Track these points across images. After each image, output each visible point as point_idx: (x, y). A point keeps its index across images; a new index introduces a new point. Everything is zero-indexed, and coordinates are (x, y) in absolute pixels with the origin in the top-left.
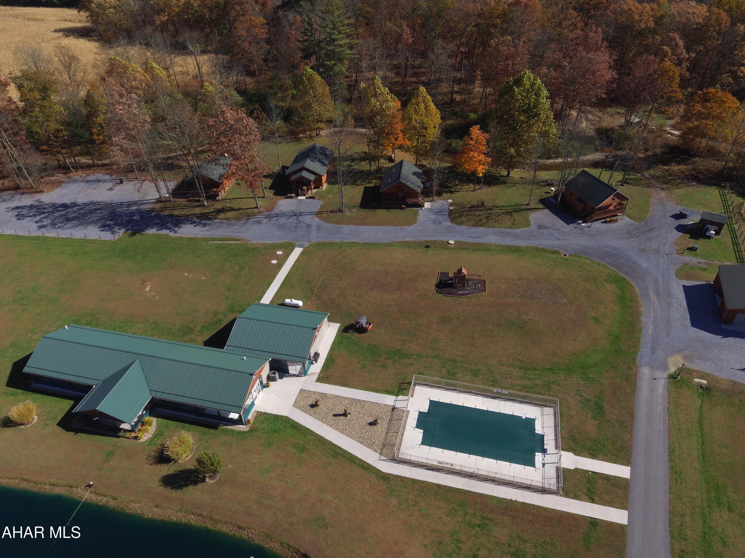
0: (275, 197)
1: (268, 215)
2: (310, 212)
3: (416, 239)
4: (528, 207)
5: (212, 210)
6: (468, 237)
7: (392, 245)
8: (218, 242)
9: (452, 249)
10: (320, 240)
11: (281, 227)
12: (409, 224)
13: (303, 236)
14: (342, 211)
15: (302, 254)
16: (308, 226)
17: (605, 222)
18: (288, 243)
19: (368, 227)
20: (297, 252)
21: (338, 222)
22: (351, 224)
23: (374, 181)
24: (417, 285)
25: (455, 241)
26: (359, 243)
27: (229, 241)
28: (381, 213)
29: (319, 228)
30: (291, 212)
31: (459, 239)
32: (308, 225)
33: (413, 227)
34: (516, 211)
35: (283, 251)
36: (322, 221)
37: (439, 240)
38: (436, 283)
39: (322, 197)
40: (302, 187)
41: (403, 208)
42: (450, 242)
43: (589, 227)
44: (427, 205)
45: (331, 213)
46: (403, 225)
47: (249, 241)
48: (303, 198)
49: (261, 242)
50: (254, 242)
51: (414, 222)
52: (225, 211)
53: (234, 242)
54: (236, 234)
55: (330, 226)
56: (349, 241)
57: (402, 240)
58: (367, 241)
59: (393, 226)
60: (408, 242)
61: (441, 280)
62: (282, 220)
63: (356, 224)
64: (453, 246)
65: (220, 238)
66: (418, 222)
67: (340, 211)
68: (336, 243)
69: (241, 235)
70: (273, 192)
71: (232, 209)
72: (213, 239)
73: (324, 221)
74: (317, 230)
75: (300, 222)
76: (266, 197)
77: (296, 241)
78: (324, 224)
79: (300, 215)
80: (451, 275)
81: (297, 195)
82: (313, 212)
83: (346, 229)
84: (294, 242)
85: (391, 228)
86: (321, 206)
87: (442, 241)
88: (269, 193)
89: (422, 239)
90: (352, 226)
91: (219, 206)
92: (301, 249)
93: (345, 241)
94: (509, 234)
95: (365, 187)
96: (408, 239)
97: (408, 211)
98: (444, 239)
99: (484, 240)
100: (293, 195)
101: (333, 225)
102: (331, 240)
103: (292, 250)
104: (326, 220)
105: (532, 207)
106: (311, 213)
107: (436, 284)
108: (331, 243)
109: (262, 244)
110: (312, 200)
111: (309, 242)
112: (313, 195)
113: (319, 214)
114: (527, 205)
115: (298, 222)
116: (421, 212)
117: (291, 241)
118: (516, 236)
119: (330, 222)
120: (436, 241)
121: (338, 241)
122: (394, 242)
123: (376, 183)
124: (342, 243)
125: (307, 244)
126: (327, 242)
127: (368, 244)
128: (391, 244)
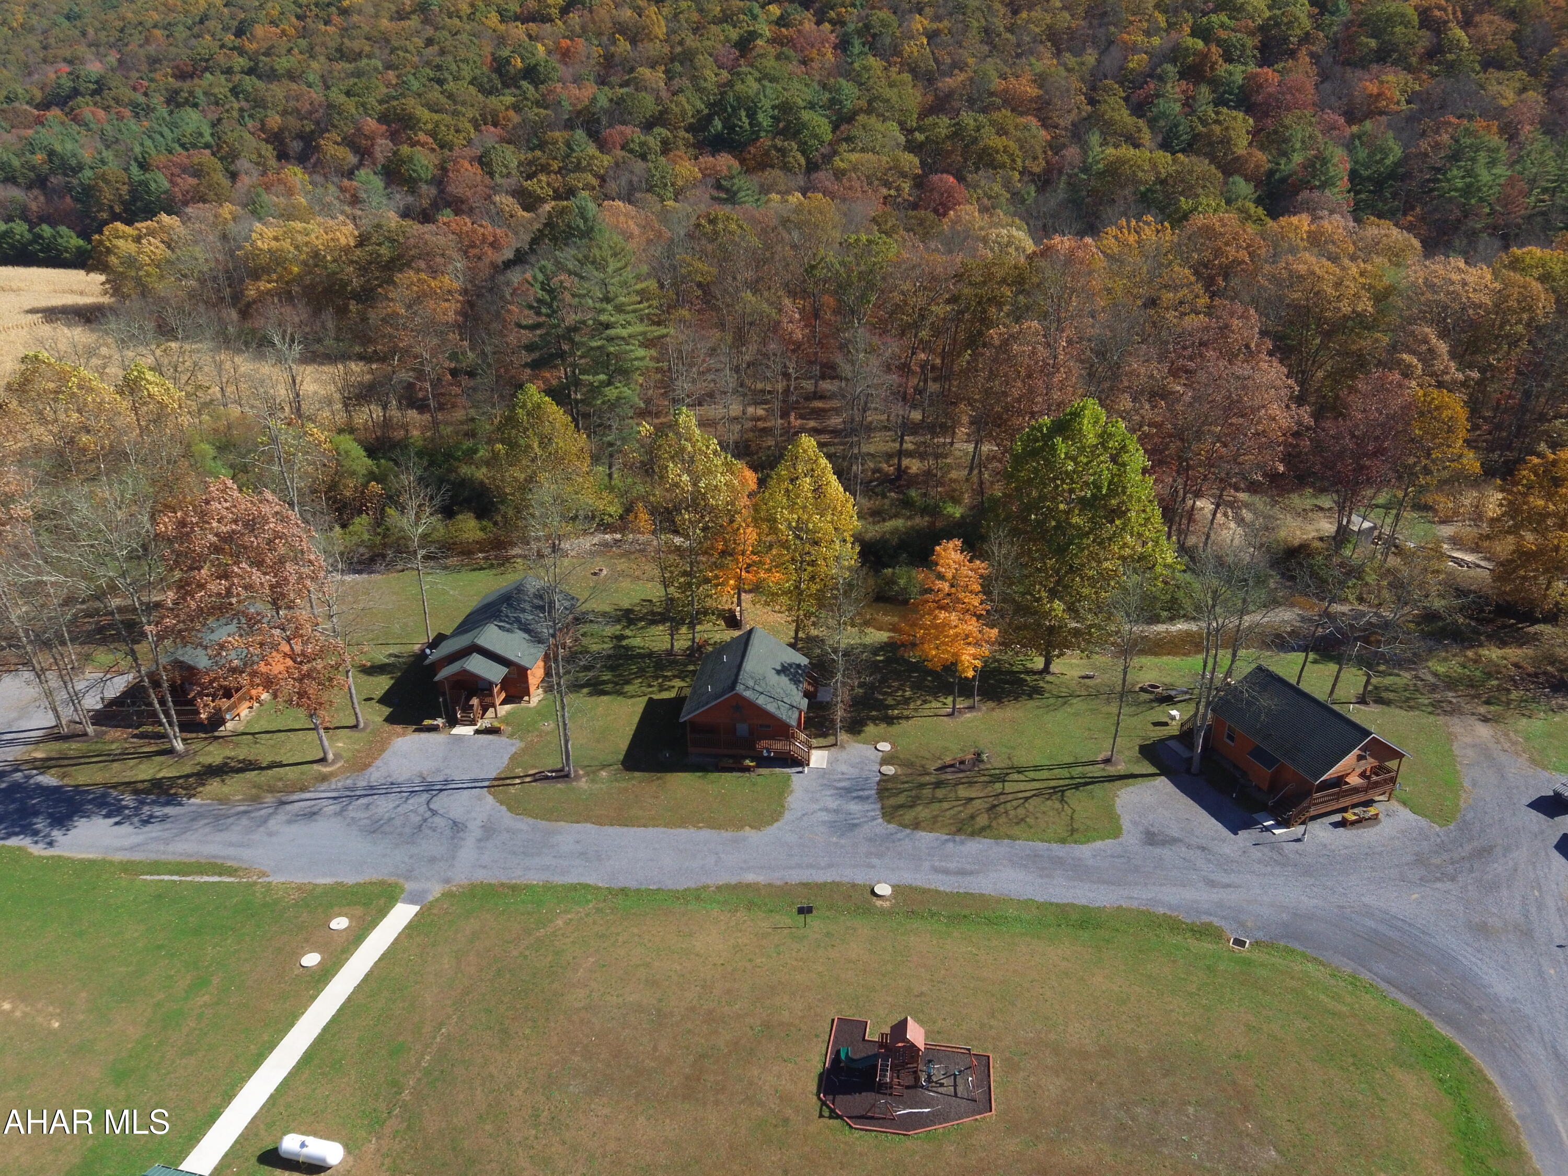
0: (388, 727)
1: (347, 789)
2: (475, 781)
3: (776, 877)
4: (1111, 770)
5: (187, 770)
6: (936, 870)
7: (698, 898)
8: (167, 878)
9: (883, 912)
10: (481, 876)
11: (375, 828)
12: (760, 821)
13: (432, 860)
14: (567, 776)
15: (411, 928)
16: (457, 827)
17: (1343, 824)
18: (382, 883)
19: (635, 829)
20: (397, 920)
21: (550, 814)
22: (586, 821)
23: (678, 683)
24: (756, 1073)
25: (893, 886)
26: (598, 888)
27: (201, 873)
28: (682, 785)
29: (489, 830)
30: (420, 780)
31: (909, 878)
32: (455, 823)
33: (772, 831)
34: (1077, 787)
35: (351, 918)
36: (504, 808)
37: (845, 880)
38: (819, 1069)
39: (520, 727)
40: (469, 698)
41: (747, 769)
42: (878, 890)
43: (1298, 840)
44: (818, 758)
45: (535, 781)
46: (742, 827)
47: (264, 874)
48: (467, 730)
49: (300, 879)
50: (275, 879)
51: (776, 816)
52: (226, 773)
53: (216, 879)
54: (231, 851)
55: (523, 824)
56: (572, 879)
57: (733, 881)
58: (622, 882)
59: (713, 828)
60: (748, 886)
61: (838, 1053)
62: (384, 806)
63: (599, 822)
64: (887, 904)
65: (179, 863)
66: (788, 816)
67: (562, 775)
68: (527, 887)
69: (246, 854)
70: (387, 711)
71: (249, 766)
72: (155, 867)
73: (510, 809)
74: (480, 840)
75: (434, 813)
76: (362, 725)
77: (407, 878)
78: (506, 818)
79: (441, 790)
80: (872, 1035)
81: (453, 722)
82: (483, 780)
84: (401, 881)
85: (706, 834)
86: (513, 758)
87: (854, 886)
88: (375, 715)
89: (795, 876)
90: (589, 825)
91: (214, 754)
92: (415, 909)
93: (558, 880)
94: (1058, 862)
95: (650, 699)
96: (750, 878)
97: (759, 779)
98: (861, 877)
99: (984, 885)
100: (440, 722)
101: (531, 821)
102: (517, 876)
103: (383, 913)
104: (515, 806)
105: (1121, 768)
106: (474, 784)
107: (821, 1076)
108: (514, 888)
109: (299, 888)
110: (490, 737)
111: (447, 881)
112: (496, 724)
113: (499, 784)
114: (1107, 761)
115: (429, 814)
116: (799, 781)
117: (392, 880)
118: (1078, 871)
119: (525, 813)
120: (838, 884)
121: (535, 878)
122: (705, 888)
123: (681, 688)
124: (548, 888)
125: (436, 890)
126: (502, 885)
127: (624, 891)
128: (697, 895)
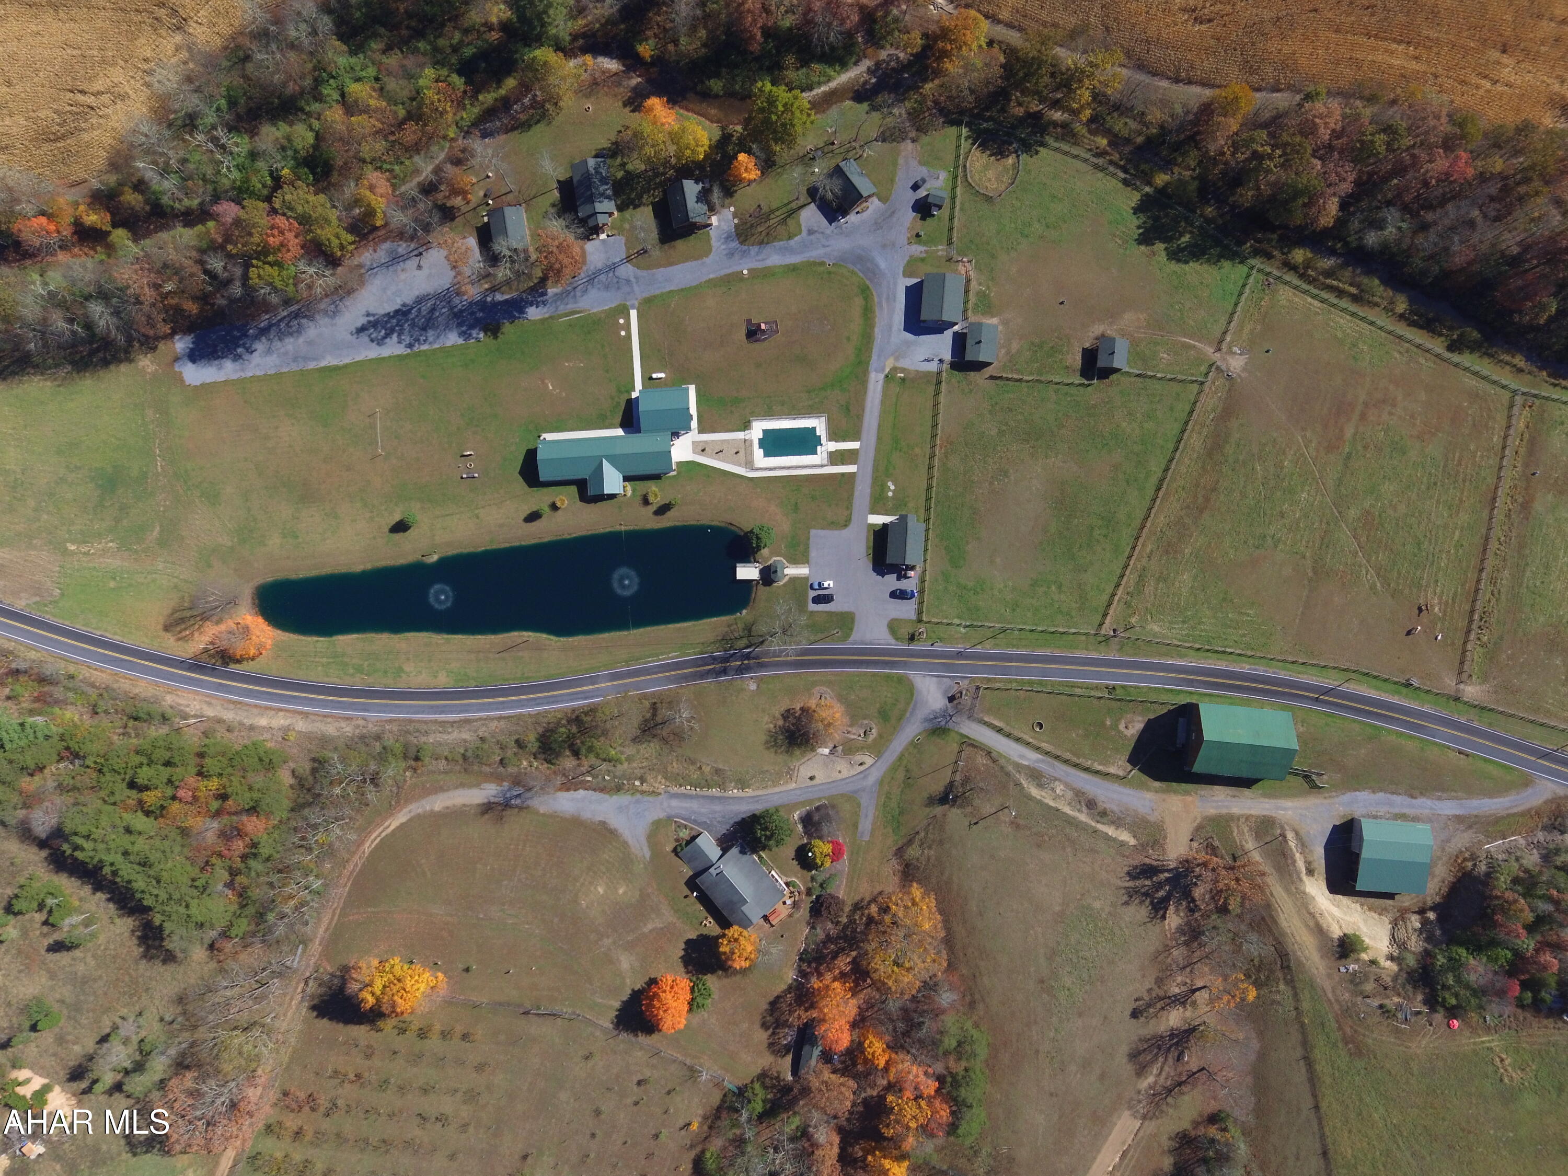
0: (580, 242)
1: (587, 276)
2: (622, 259)
3: (718, 275)
4: (799, 204)
6: (757, 261)
7: (701, 288)
8: (564, 319)
9: (747, 280)
10: (644, 295)
11: (606, 287)
12: (707, 253)
13: (629, 294)
14: (647, 252)
15: (639, 316)
16: (628, 279)
17: (857, 213)
18: (621, 304)
19: (675, 266)
20: (633, 314)
21: (649, 268)
22: (660, 267)
24: (732, 337)
25: (747, 270)
26: (676, 291)
27: (575, 315)
28: (680, 244)
29: (636, 278)
30: (604, 262)
31: (750, 266)
33: (711, 256)
34: (789, 216)
35: (622, 319)
36: (637, 269)
37: (735, 271)
38: (745, 332)
42: (744, 272)
43: (848, 223)
44: (714, 220)
45: (638, 255)
46: (702, 257)
47: (590, 311)
48: (604, 236)
49: (600, 310)
50: (594, 312)
51: (710, 250)
53: (580, 316)
54: (574, 306)
55: (644, 273)
56: (668, 289)
57: (707, 279)
58: (680, 287)
59: (695, 260)
60: (712, 280)
61: (747, 328)
62: (603, 280)
63: (664, 266)
64: (747, 276)
65: (563, 314)
66: (713, 248)
67: (645, 251)
68: (658, 296)
69: (580, 306)
72: (559, 317)
74: (637, 283)
75: (618, 277)
77: (627, 302)
78: (639, 273)
79: (615, 267)
80: (752, 321)
81: (597, 234)
82: (624, 258)
83: (660, 273)
84: (626, 304)
85: (694, 263)
86: (625, 246)
87: (737, 273)
89: (722, 273)
90: (662, 268)
92: (636, 312)
93: (664, 291)
94: (787, 248)
95: (653, 205)
96: (712, 276)
98: (738, 269)
99: (769, 263)
100: (593, 235)
101: (646, 271)
102: (653, 292)
103: (628, 315)
104: (639, 267)
105: (802, 202)
106: (622, 262)
107: (746, 335)
108: (655, 297)
109: (602, 312)
110: (612, 238)
111: (638, 299)
112: (611, 231)
113: (628, 259)
114: (797, 201)
115: (617, 280)
116: (712, 235)
117: (623, 302)
118: (792, 251)
119: (643, 269)
120: (733, 273)
121: (658, 292)
122: (702, 283)
123: (659, 195)
124: (662, 294)
125: (636, 304)
126: (651, 297)
127: (682, 290)
128: (701, 286)
